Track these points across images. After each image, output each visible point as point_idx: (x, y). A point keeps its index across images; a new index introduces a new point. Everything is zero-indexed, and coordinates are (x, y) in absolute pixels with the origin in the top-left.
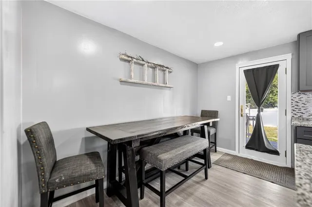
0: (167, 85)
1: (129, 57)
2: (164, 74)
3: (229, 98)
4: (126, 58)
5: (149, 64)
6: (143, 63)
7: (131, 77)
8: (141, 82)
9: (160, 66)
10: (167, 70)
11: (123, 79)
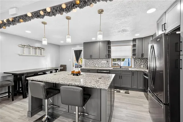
0: (43, 55)
1: (23, 46)
2: (41, 51)
3: (70, 60)
4: (22, 46)
5: (33, 48)
6: (30, 47)
7: (24, 53)
8: (29, 55)
9: (39, 48)
10: (42, 49)
11: (20, 54)
